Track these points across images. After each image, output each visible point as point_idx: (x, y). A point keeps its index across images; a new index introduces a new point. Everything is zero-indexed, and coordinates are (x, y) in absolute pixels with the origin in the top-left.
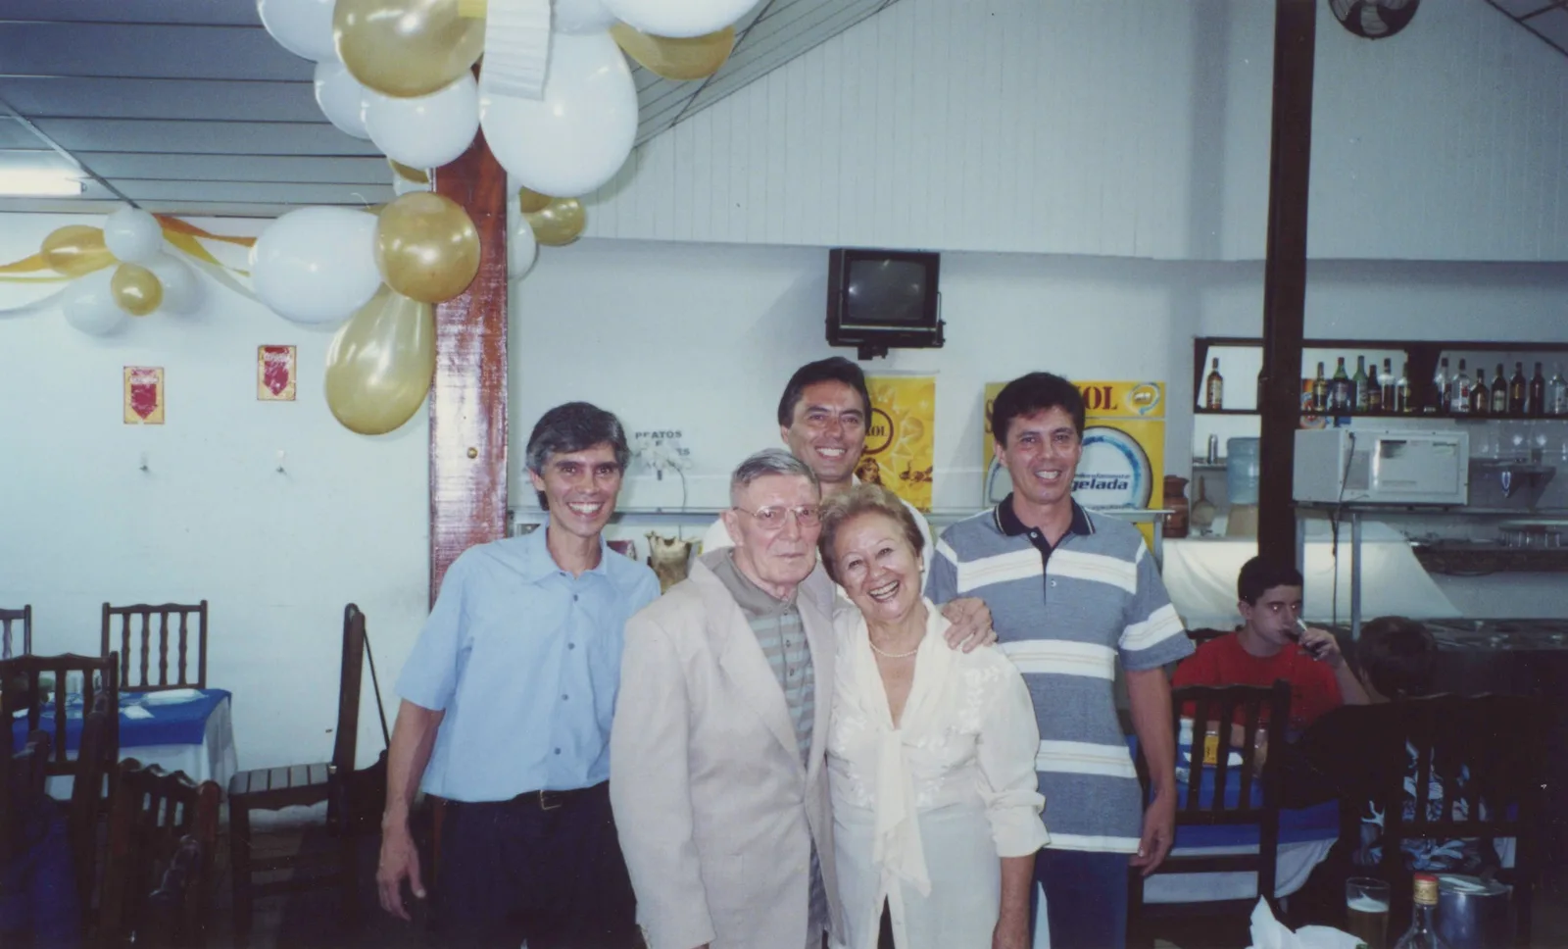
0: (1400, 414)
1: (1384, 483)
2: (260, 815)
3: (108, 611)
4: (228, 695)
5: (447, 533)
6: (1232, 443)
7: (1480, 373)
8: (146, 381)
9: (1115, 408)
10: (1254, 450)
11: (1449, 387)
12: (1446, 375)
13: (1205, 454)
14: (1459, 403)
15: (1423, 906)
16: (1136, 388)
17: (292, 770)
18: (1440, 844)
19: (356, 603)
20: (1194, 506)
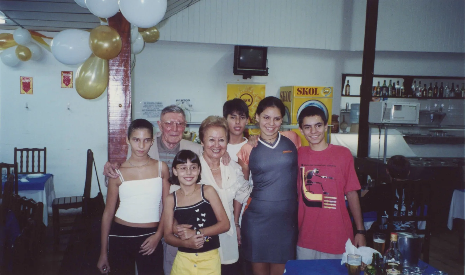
0: (401, 97)
1: (395, 117)
2: (62, 211)
3: (16, 150)
4: (52, 175)
5: (113, 129)
6: (353, 105)
7: (425, 85)
8: (27, 81)
9: (318, 94)
10: (358, 108)
11: (416, 89)
12: (415, 86)
13: (345, 108)
14: (419, 94)
15: (393, 242)
16: (324, 89)
17: (72, 198)
18: (404, 223)
19: (91, 149)
20: (341, 124)
